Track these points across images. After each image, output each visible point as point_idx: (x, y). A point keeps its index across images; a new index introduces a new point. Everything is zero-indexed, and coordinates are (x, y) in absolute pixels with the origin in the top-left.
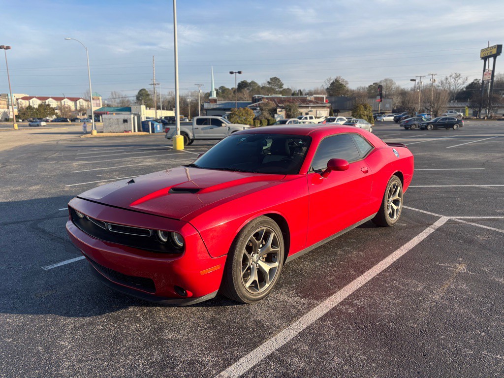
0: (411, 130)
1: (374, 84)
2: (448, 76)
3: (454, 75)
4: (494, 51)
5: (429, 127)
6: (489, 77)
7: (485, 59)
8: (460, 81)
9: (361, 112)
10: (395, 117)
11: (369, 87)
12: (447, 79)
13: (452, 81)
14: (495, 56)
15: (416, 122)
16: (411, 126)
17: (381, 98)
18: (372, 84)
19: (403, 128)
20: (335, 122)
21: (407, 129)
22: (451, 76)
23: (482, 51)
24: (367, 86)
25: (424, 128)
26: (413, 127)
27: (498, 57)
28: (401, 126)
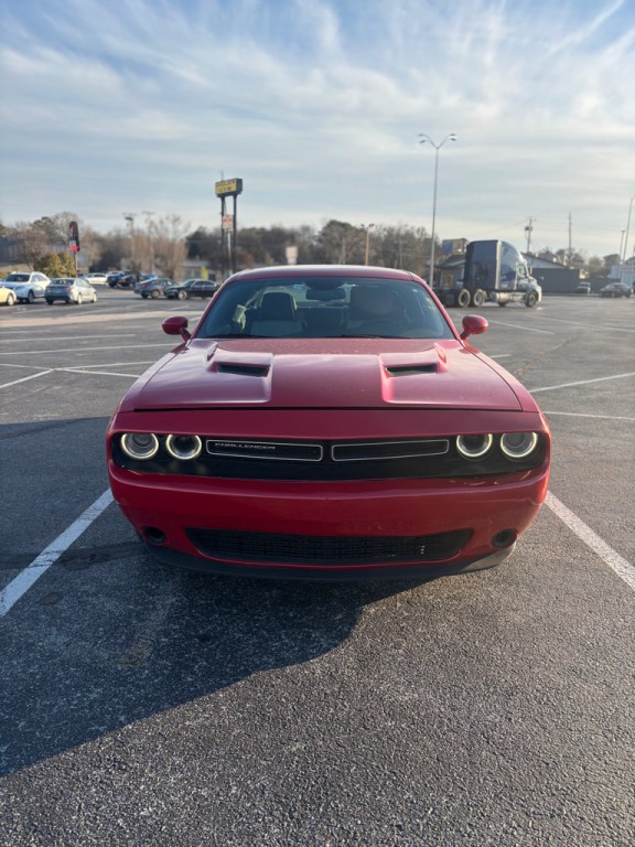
0: (153, 298)
1: (44, 218)
2: (164, 217)
3: (171, 217)
4: (234, 188)
5: (181, 296)
6: (228, 226)
7: (222, 196)
8: (181, 228)
9: (57, 267)
10: (109, 278)
11: (35, 223)
12: (162, 222)
13: (170, 226)
14: (235, 194)
15: (159, 287)
16: (152, 292)
17: (78, 244)
18: (40, 218)
19: (140, 296)
20: (29, 282)
21: (145, 296)
22: (167, 218)
23: (217, 184)
24: (32, 222)
25: (172, 296)
26: (156, 294)
27: (239, 196)
28: (137, 292)
